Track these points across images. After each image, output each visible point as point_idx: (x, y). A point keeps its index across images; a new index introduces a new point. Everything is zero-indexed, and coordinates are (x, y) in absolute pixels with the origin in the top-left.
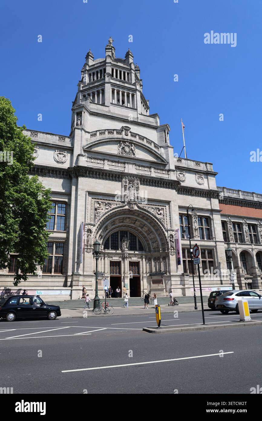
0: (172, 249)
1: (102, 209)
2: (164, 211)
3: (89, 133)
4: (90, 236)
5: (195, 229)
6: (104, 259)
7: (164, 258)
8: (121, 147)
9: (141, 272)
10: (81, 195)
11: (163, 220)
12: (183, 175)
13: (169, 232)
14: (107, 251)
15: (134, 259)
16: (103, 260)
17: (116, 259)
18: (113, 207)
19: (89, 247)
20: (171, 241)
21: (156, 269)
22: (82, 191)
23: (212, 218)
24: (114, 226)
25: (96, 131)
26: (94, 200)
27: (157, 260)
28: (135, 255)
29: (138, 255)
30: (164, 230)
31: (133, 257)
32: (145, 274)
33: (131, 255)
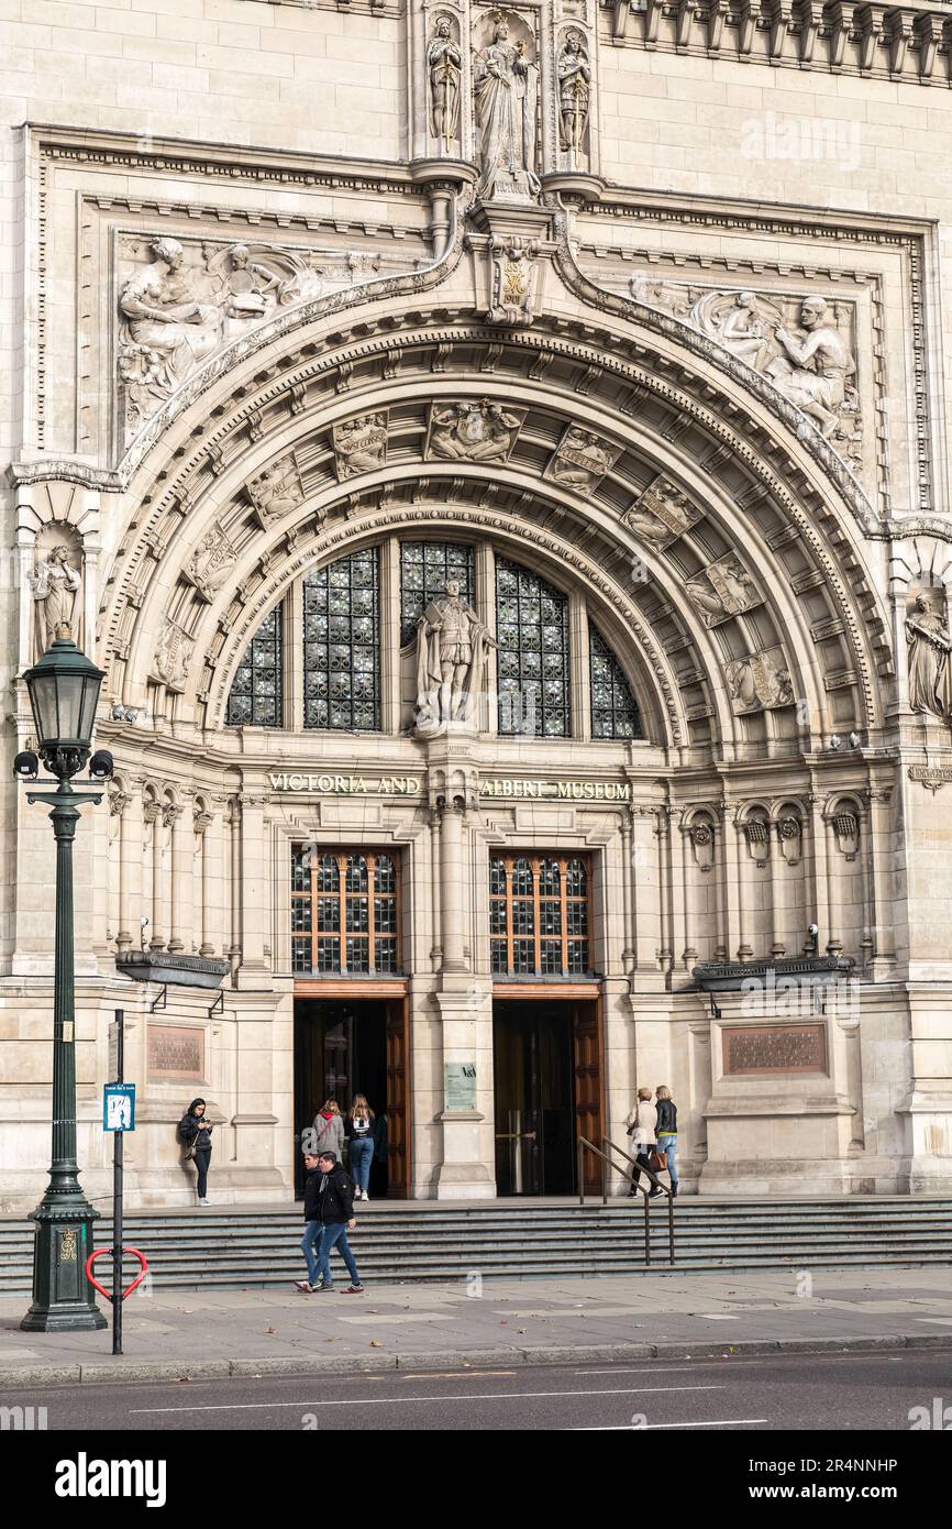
0: (931, 720)
1: (195, 319)
2: (853, 327)
4: (72, 591)
6: (235, 823)
7: (850, 819)
9: (613, 949)
11: (847, 427)
13: (898, 547)
14: (259, 743)
15: (546, 825)
16: (217, 829)
17: (356, 820)
18: (309, 287)
20: (918, 636)
21: (767, 924)
24: (332, 494)
26: (102, 223)
27: (774, 834)
28: (552, 779)
29: (580, 779)
30: (849, 529)
31: (530, 799)
32: (650, 969)
33: (510, 787)
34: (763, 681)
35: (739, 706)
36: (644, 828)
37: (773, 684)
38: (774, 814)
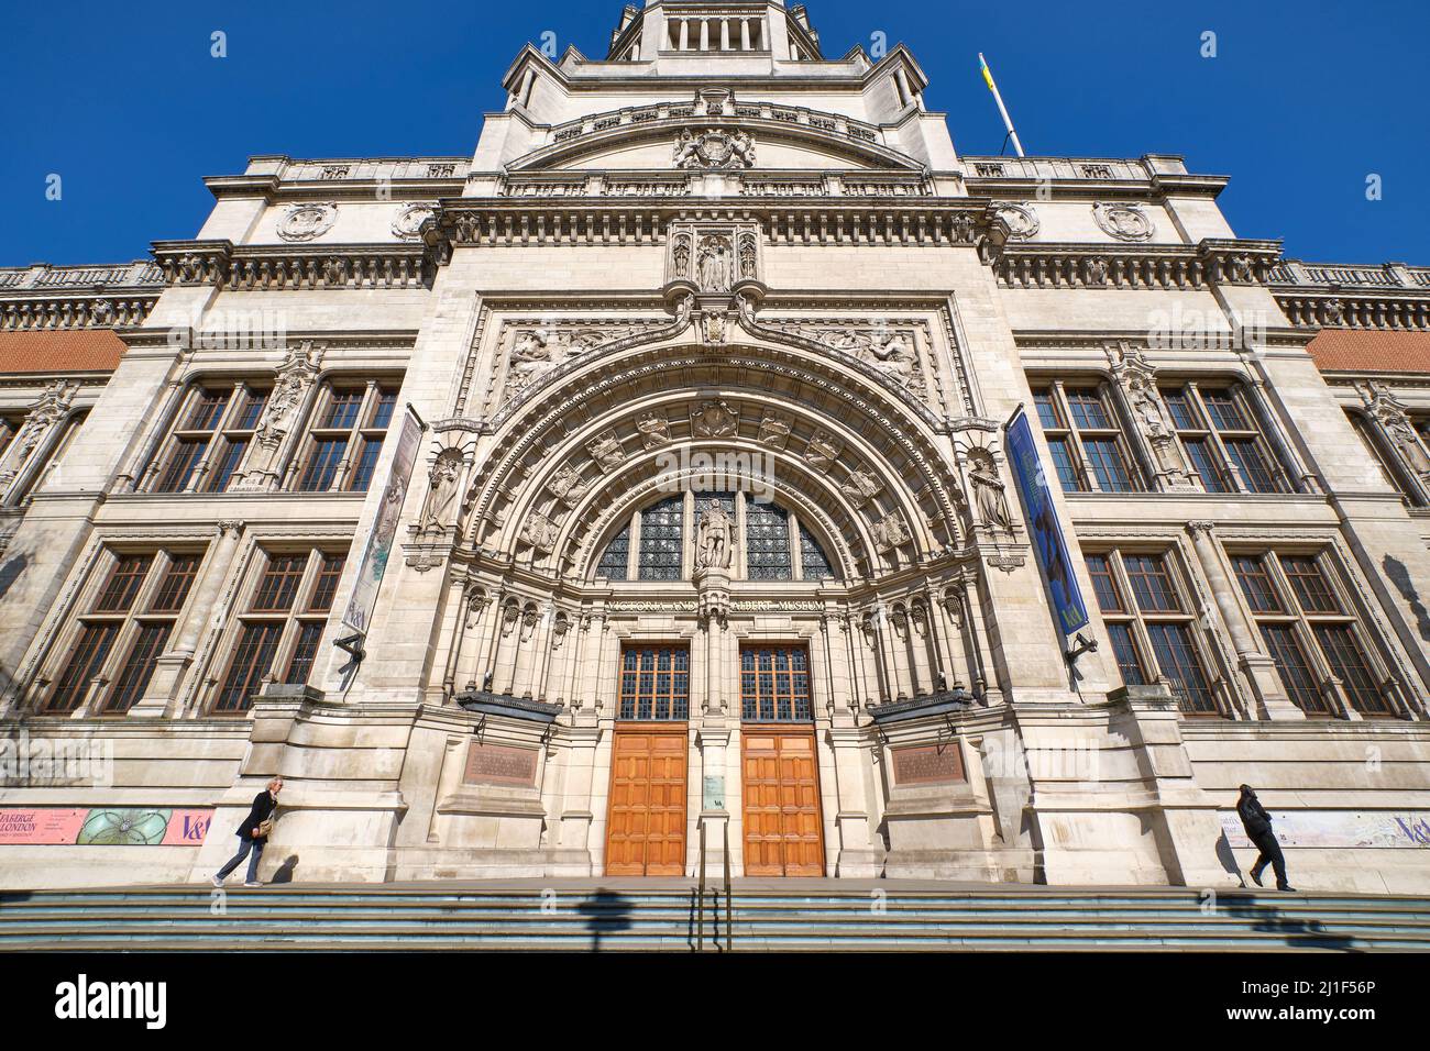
0: (997, 528)
2: (914, 343)
3: (549, 129)
4: (451, 480)
5: (1152, 440)
6: (585, 630)
7: (955, 601)
8: (688, 150)
9: (820, 701)
10: (452, 314)
11: (915, 382)
12: (1018, 214)
13: (957, 436)
14: (604, 586)
18: (608, 342)
19: (429, 540)
20: (977, 481)
21: (913, 678)
22: (456, 300)
23: (1257, 377)
25: (582, 120)
26: (511, 330)
27: (910, 619)
28: (776, 600)
29: (792, 600)
30: (924, 429)
31: (762, 611)
32: (843, 712)
33: (748, 605)
34: (892, 530)
35: (881, 548)
36: (834, 627)
37: (897, 530)
38: (908, 606)
